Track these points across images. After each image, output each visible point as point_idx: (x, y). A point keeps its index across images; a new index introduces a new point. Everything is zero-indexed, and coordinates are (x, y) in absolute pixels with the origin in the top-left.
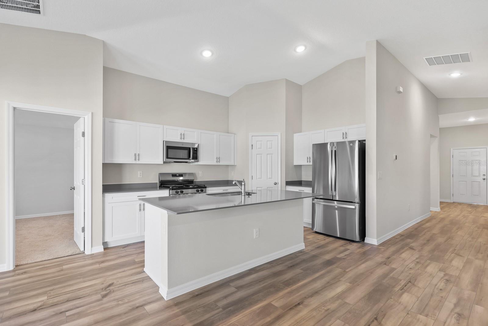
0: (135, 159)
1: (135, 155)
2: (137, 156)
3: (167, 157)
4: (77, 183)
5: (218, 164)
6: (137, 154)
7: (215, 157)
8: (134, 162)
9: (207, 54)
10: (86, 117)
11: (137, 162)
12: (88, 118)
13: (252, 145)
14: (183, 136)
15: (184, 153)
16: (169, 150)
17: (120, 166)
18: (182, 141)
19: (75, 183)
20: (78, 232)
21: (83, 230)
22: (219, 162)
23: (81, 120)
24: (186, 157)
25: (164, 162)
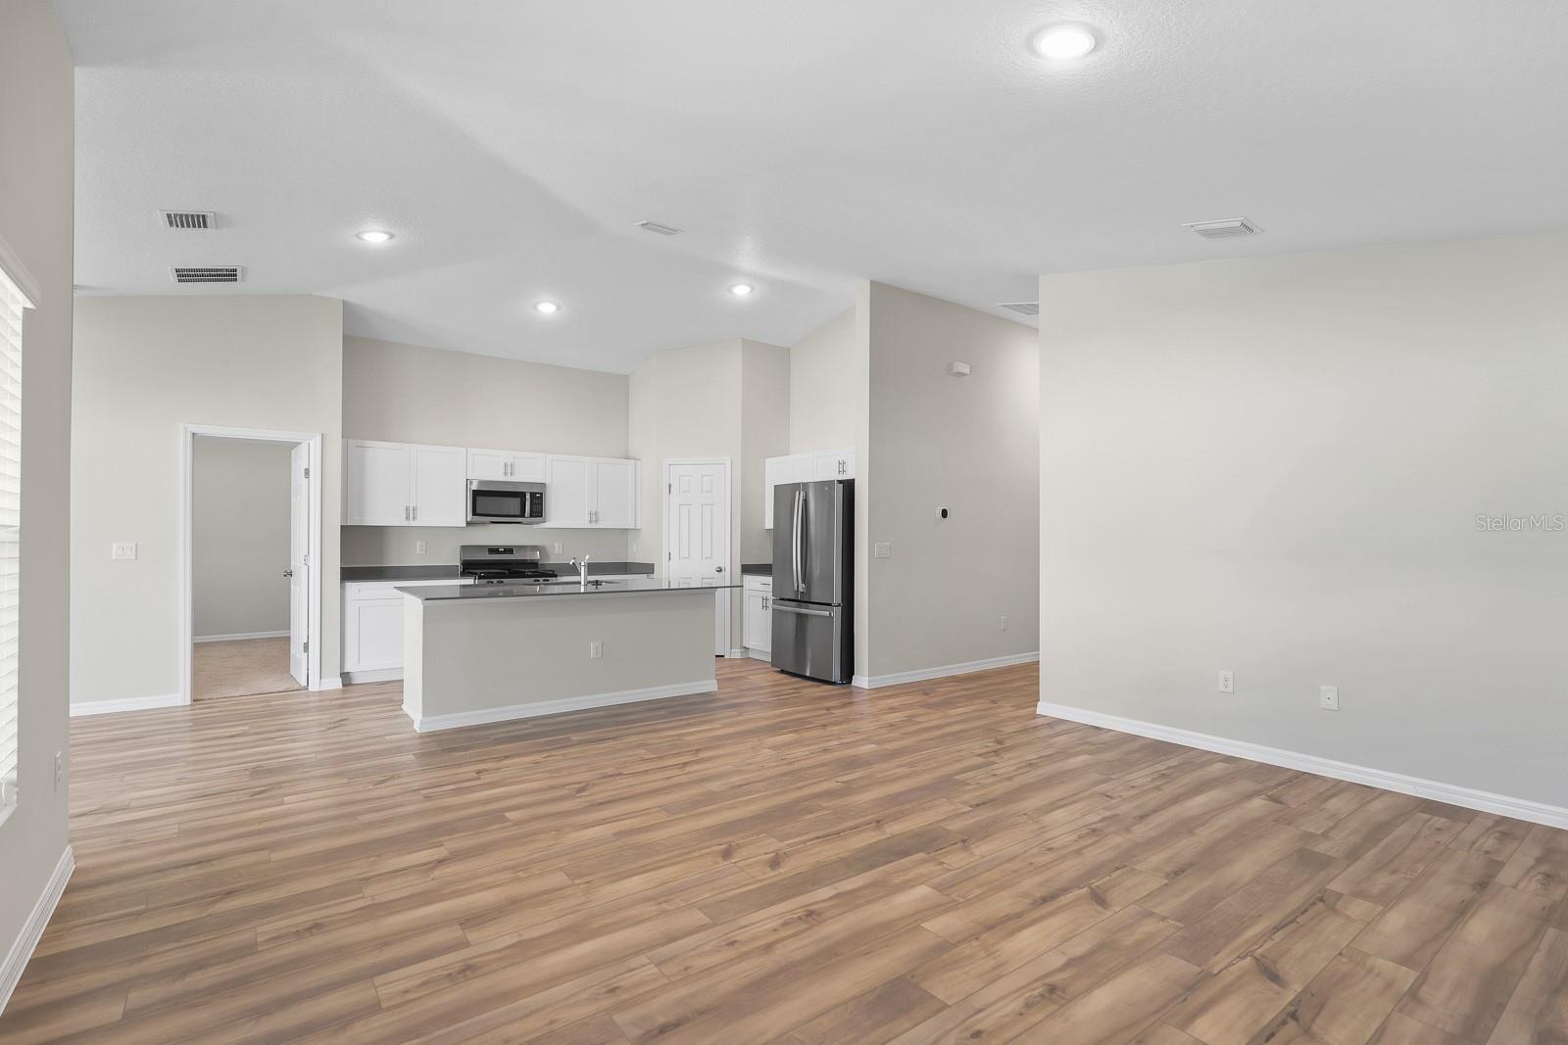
0: (408, 518)
1: (407, 509)
2: (410, 512)
3: (474, 513)
4: (297, 563)
5: (595, 526)
6: (411, 509)
7: (587, 512)
8: (405, 523)
9: (547, 308)
10: (312, 442)
11: (412, 523)
12: (315, 444)
13: (670, 486)
14: (509, 468)
15: (513, 505)
16: (478, 498)
17: (379, 532)
18: (509, 479)
19: (293, 563)
20: (298, 655)
21: (306, 647)
22: (596, 521)
23: (303, 447)
24: (518, 512)
25: (468, 523)
